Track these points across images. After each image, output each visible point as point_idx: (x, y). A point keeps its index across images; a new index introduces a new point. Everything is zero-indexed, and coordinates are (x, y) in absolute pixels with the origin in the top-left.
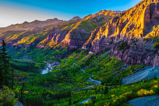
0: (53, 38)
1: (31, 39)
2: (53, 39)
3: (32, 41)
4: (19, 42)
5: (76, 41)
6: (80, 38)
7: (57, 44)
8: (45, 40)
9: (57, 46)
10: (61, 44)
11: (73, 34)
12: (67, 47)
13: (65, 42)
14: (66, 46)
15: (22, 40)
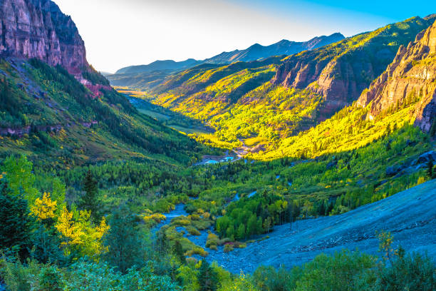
0: (289, 76)
1: (238, 79)
2: (288, 79)
3: (237, 85)
4: (209, 89)
5: (354, 85)
6: (368, 78)
7: (295, 94)
8: (267, 83)
9: (291, 98)
10: (304, 94)
11: (347, 64)
12: (317, 103)
13: (315, 88)
14: (316, 101)
15: (218, 82)
